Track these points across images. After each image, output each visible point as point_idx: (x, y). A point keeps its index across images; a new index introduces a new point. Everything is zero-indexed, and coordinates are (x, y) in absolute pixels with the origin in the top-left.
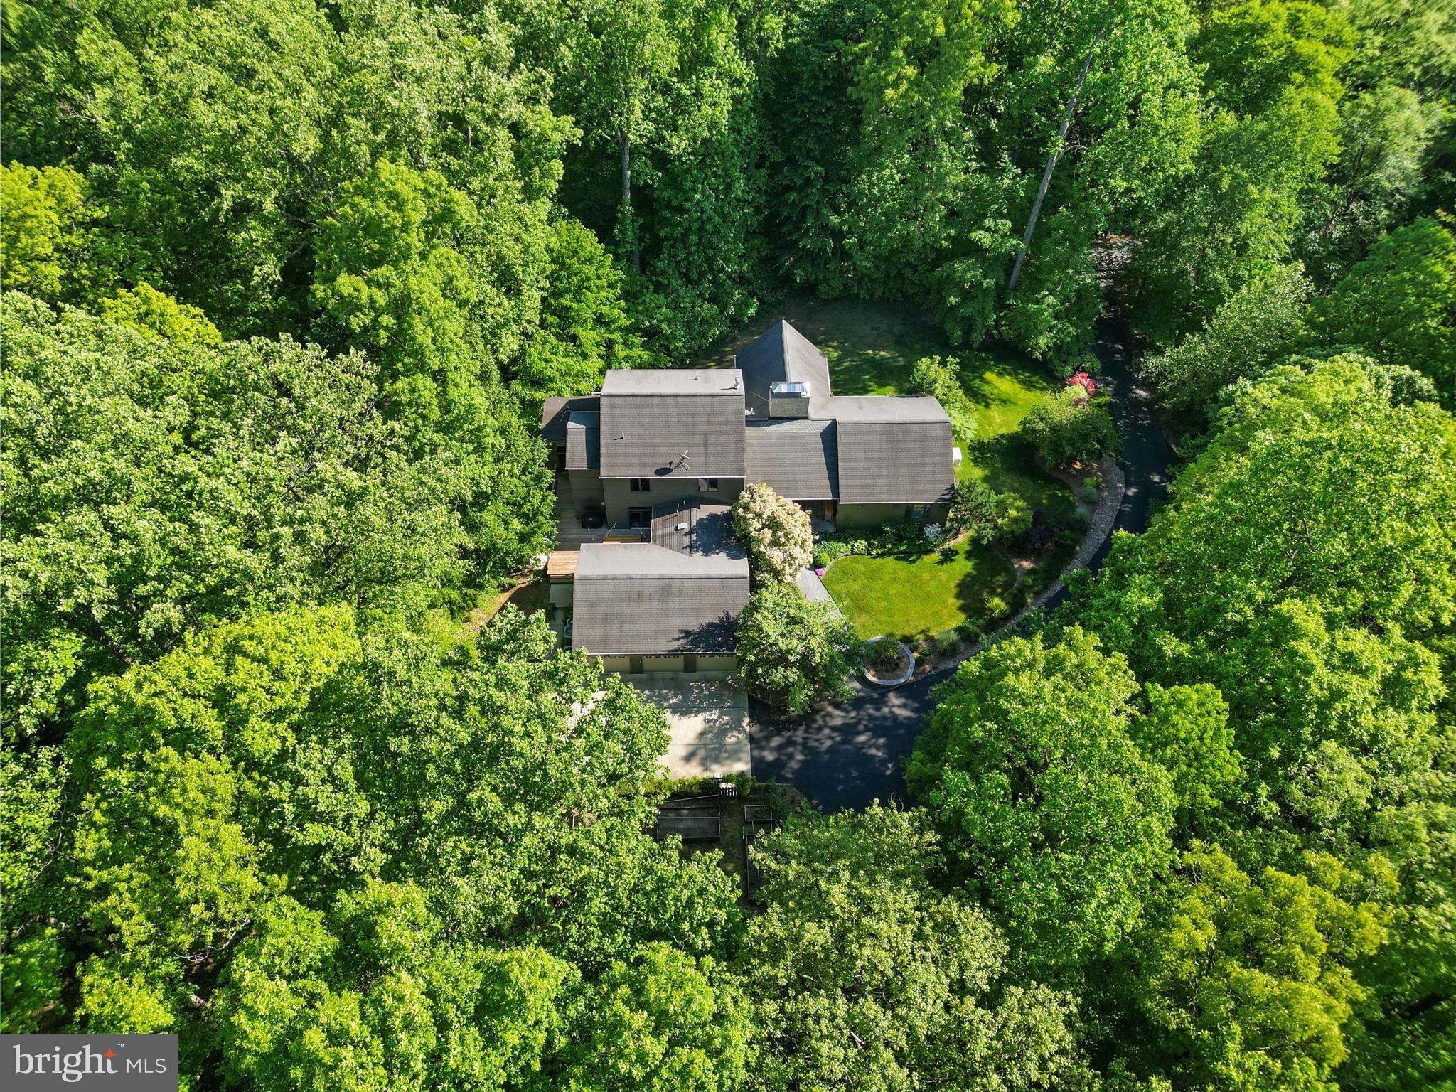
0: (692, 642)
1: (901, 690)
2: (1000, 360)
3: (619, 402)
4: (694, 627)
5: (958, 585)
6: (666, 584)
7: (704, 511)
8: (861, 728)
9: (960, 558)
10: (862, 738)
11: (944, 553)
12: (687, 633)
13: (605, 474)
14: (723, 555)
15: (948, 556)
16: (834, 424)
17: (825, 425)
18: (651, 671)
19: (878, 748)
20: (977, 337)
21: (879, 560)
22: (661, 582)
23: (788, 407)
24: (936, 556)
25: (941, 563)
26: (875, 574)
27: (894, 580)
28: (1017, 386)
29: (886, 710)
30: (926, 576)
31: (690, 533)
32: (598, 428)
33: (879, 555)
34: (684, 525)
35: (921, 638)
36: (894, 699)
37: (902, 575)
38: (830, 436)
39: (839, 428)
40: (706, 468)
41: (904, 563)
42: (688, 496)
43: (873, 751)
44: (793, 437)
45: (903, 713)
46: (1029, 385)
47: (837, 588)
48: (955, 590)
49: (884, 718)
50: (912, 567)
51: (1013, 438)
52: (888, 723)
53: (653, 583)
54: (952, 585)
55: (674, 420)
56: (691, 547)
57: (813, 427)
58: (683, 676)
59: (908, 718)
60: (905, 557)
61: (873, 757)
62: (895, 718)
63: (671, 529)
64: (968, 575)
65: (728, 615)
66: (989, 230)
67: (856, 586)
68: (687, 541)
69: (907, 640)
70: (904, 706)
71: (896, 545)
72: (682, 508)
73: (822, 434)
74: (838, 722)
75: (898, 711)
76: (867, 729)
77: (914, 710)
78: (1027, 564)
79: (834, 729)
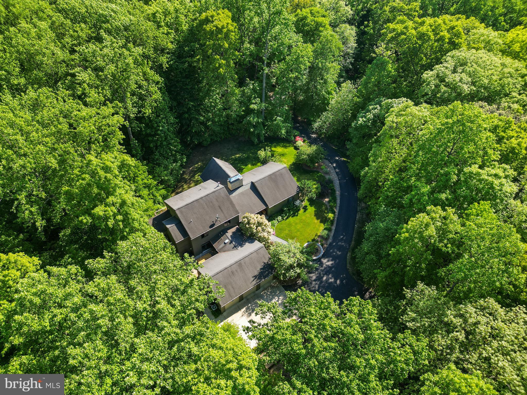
0: (259, 278)
1: (324, 256)
2: (272, 143)
3: (183, 209)
4: (256, 273)
5: (315, 216)
6: (239, 264)
7: (230, 233)
8: (322, 275)
9: (309, 207)
10: (325, 278)
11: (303, 208)
12: (255, 277)
13: (192, 238)
14: (247, 244)
15: (305, 208)
16: (252, 183)
17: (250, 185)
18: (246, 297)
19: (331, 278)
20: (262, 138)
21: (288, 220)
22: (237, 264)
23: (237, 185)
24: (302, 210)
25: (305, 211)
26: (290, 225)
27: (296, 224)
28: (282, 148)
29: (324, 265)
30: (304, 218)
31: (231, 242)
32: (180, 222)
33: (287, 218)
34: (227, 241)
35: (316, 238)
36: (324, 261)
37: (298, 221)
38: (253, 187)
39: (256, 184)
40: (226, 217)
41: (295, 217)
42: (222, 231)
43: (330, 280)
44: (242, 193)
45: (330, 263)
46: (285, 147)
47: (282, 235)
48: (315, 218)
49: (325, 268)
50: (298, 217)
51: (294, 164)
52: (328, 269)
53: (234, 265)
54: (313, 216)
55: (206, 207)
56: (235, 247)
57: (246, 187)
58: (257, 292)
59: (332, 264)
60: (294, 215)
61: (331, 282)
62: (328, 266)
63: (223, 245)
64: (315, 211)
65: (265, 263)
66: (254, 104)
67: (287, 232)
68: (232, 245)
69: (313, 240)
70: (328, 261)
71: (289, 213)
72: (222, 235)
73: (251, 188)
74: (314, 278)
75: (327, 264)
76: (324, 275)
77: (332, 261)
78: (327, 200)
79: (315, 280)
